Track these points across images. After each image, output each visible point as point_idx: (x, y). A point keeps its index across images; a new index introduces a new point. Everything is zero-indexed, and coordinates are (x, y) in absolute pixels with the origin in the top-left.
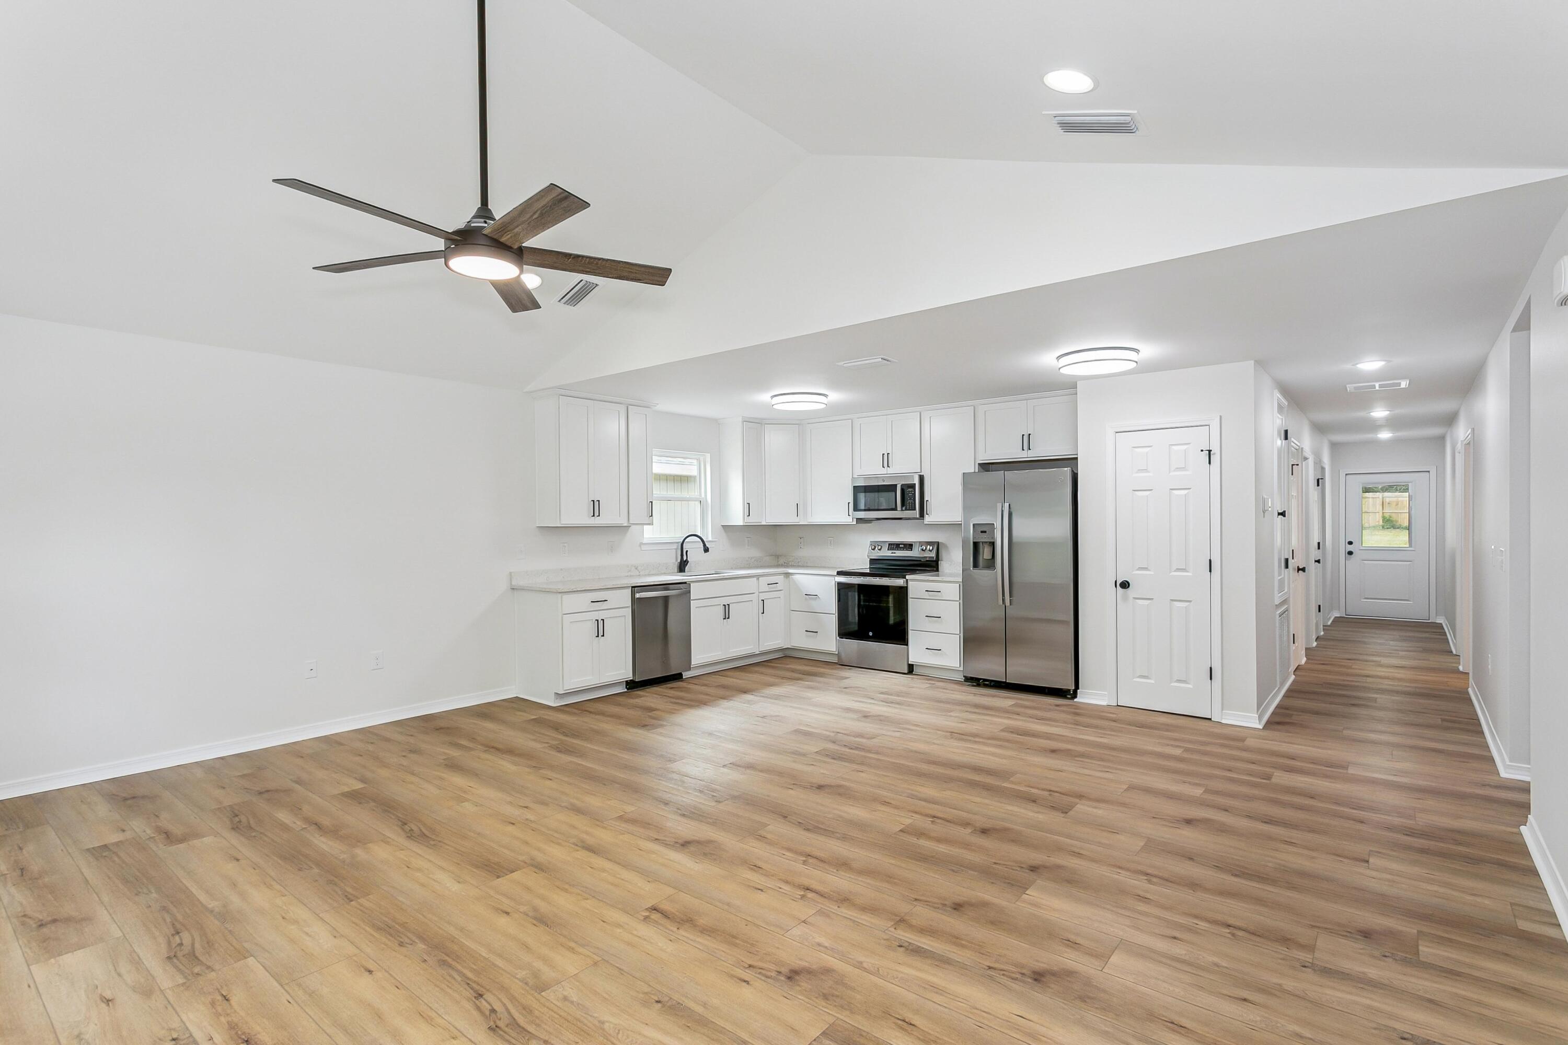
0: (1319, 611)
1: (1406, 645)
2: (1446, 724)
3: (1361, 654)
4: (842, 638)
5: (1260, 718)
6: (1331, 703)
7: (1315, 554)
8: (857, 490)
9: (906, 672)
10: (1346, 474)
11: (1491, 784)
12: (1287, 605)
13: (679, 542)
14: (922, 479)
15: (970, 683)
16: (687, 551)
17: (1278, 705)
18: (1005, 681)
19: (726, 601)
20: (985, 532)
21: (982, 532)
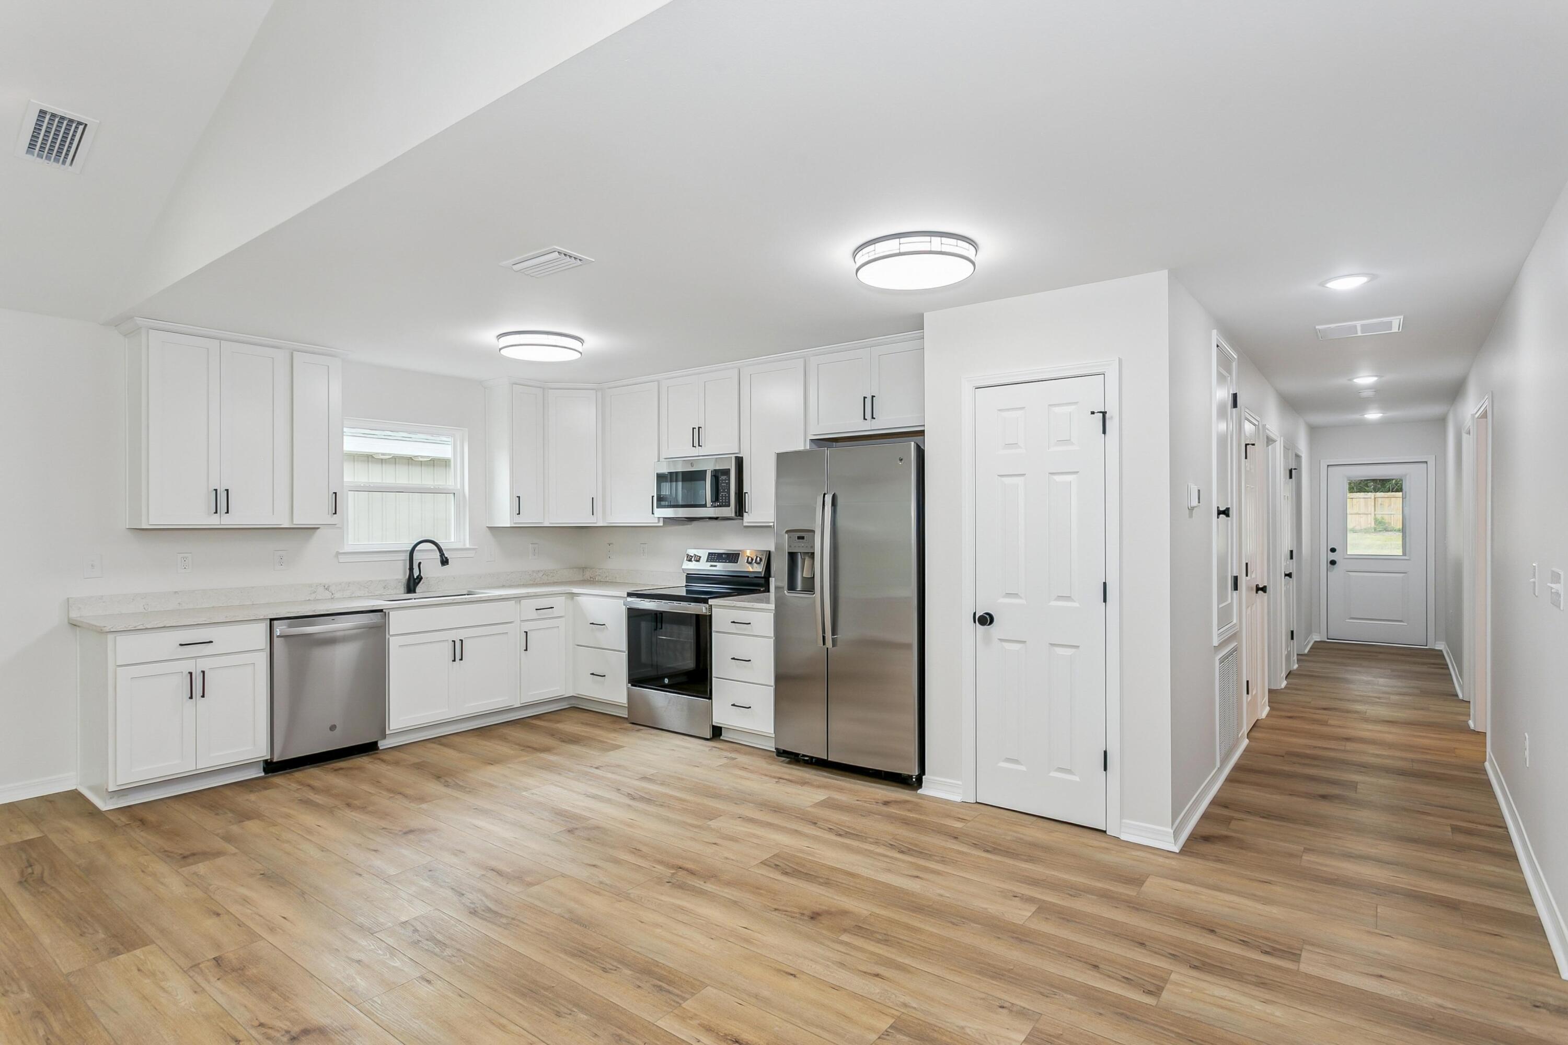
0: (1292, 638)
1: (1399, 684)
2: (1461, 838)
3: (1341, 700)
4: (635, 686)
5: (1176, 834)
6: (1292, 794)
7: (1284, 565)
8: (661, 478)
9: (709, 737)
10: (1328, 466)
11: (1551, 1001)
12: (1236, 642)
13: (408, 551)
14: (739, 462)
15: (784, 759)
16: (420, 563)
17: (1203, 814)
18: (826, 758)
19: (457, 635)
20: (802, 538)
21: (799, 538)
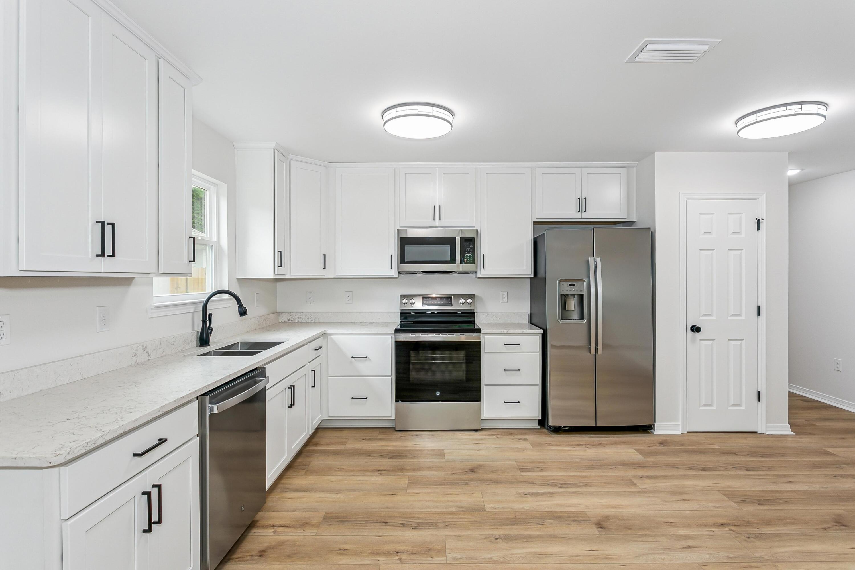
4: (401, 401)
8: (404, 241)
9: (479, 429)
14: (478, 233)
15: (547, 431)
16: (210, 315)
18: (595, 425)
19: (290, 381)
20: (574, 285)
21: (570, 285)
